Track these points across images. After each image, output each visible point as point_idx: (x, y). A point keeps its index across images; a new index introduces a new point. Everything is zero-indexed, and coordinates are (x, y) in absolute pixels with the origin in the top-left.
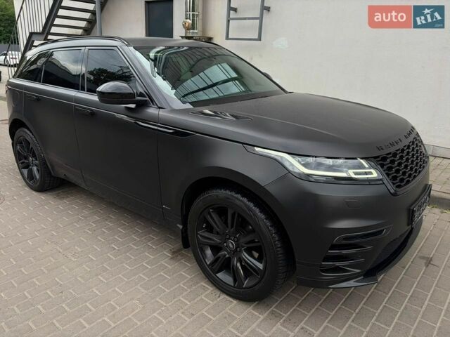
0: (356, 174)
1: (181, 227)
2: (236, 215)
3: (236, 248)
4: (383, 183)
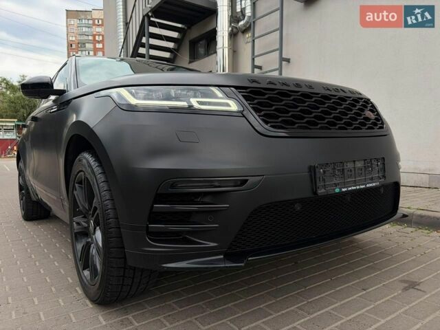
0: (201, 103)
4: (244, 116)
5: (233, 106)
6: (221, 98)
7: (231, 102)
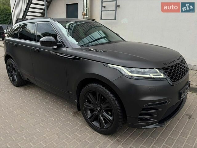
0: (154, 75)
1: (77, 101)
4: (167, 80)
5: (162, 76)
6: (159, 73)
7: (161, 74)
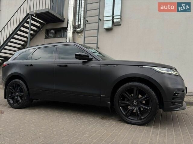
1: (110, 103)
2: (138, 90)
3: (137, 104)
7: (177, 73)
